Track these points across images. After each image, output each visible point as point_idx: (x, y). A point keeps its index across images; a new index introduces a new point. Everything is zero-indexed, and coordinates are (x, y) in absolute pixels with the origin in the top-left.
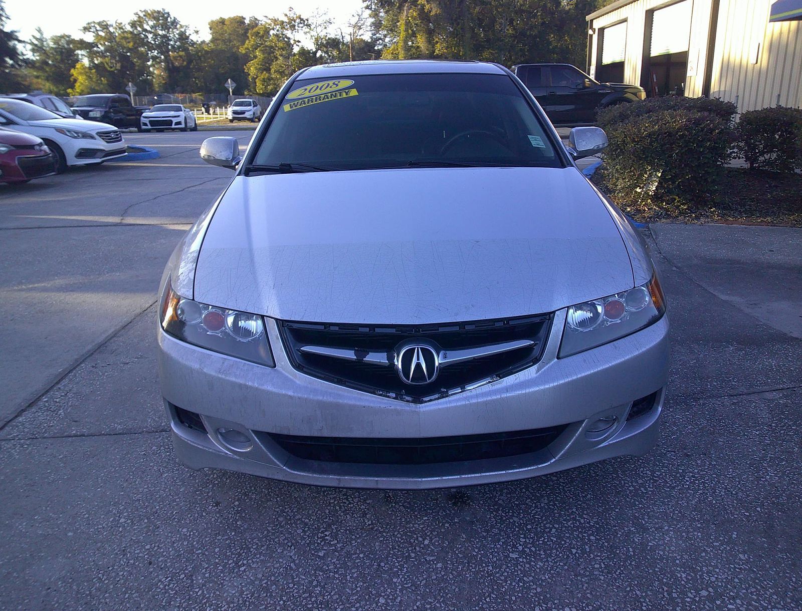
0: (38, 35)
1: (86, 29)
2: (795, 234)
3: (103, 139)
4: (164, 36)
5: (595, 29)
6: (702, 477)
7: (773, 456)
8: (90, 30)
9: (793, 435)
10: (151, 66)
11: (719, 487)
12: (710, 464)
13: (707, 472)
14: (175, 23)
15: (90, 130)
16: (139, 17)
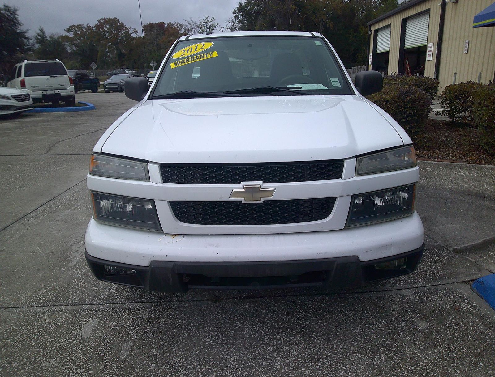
0: (41, 34)
1: (69, 30)
2: (466, 169)
3: (16, 99)
4: (116, 34)
5: (372, 31)
6: (332, 360)
7: (389, 343)
8: (72, 31)
9: (410, 326)
10: (108, 52)
11: (341, 369)
12: (342, 348)
13: (337, 355)
14: (122, 26)
15: (7, 94)
16: (101, 23)
